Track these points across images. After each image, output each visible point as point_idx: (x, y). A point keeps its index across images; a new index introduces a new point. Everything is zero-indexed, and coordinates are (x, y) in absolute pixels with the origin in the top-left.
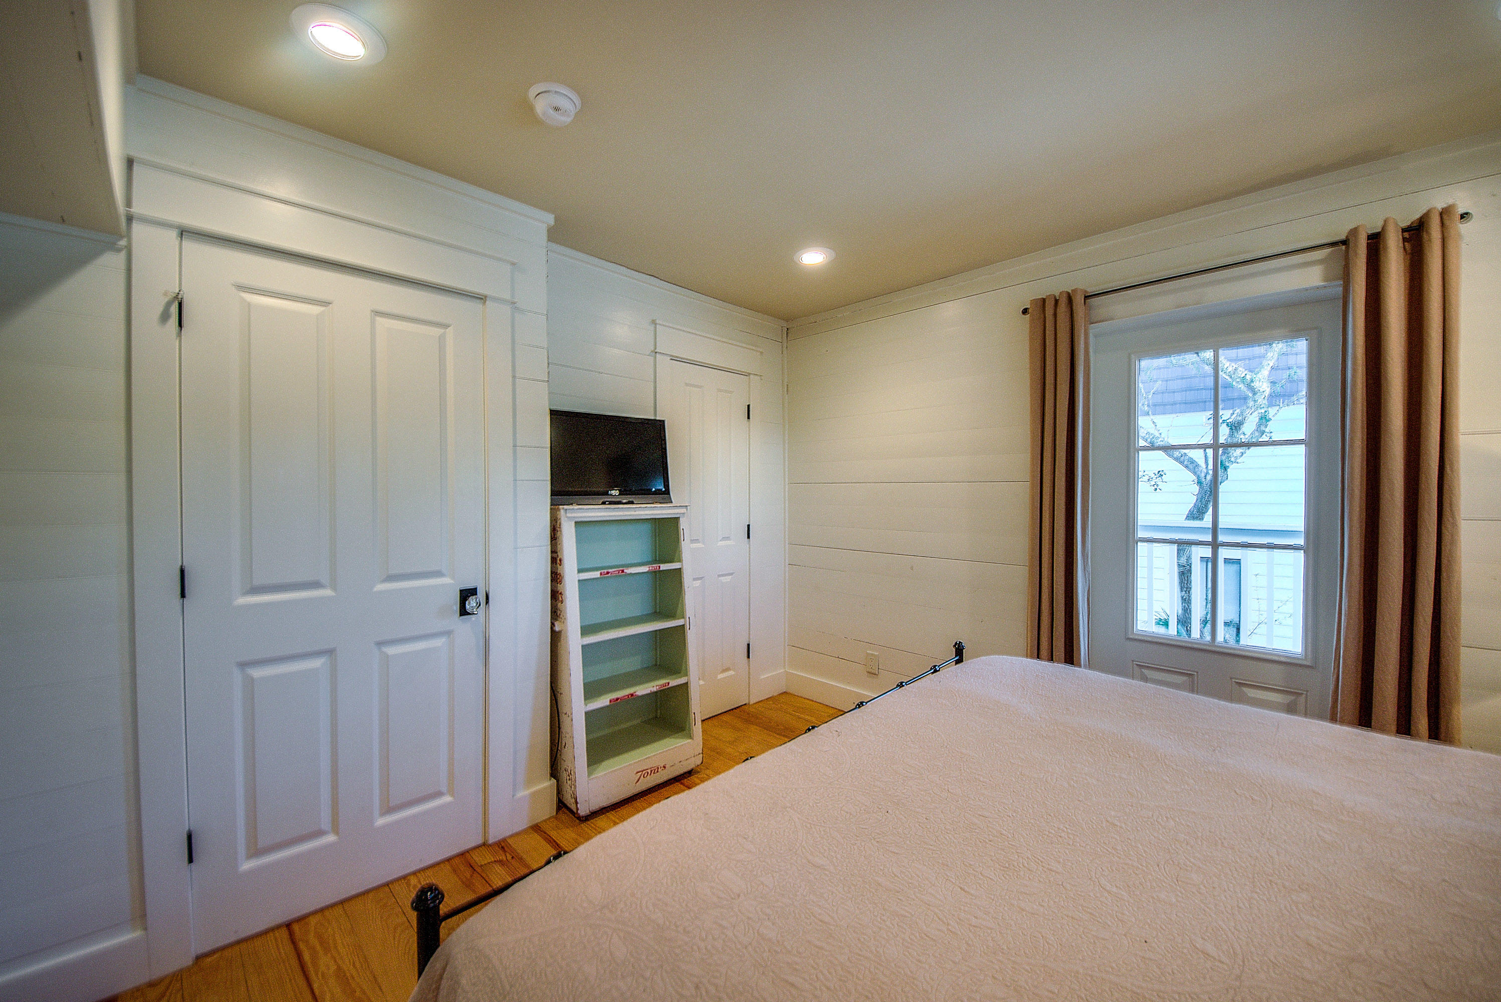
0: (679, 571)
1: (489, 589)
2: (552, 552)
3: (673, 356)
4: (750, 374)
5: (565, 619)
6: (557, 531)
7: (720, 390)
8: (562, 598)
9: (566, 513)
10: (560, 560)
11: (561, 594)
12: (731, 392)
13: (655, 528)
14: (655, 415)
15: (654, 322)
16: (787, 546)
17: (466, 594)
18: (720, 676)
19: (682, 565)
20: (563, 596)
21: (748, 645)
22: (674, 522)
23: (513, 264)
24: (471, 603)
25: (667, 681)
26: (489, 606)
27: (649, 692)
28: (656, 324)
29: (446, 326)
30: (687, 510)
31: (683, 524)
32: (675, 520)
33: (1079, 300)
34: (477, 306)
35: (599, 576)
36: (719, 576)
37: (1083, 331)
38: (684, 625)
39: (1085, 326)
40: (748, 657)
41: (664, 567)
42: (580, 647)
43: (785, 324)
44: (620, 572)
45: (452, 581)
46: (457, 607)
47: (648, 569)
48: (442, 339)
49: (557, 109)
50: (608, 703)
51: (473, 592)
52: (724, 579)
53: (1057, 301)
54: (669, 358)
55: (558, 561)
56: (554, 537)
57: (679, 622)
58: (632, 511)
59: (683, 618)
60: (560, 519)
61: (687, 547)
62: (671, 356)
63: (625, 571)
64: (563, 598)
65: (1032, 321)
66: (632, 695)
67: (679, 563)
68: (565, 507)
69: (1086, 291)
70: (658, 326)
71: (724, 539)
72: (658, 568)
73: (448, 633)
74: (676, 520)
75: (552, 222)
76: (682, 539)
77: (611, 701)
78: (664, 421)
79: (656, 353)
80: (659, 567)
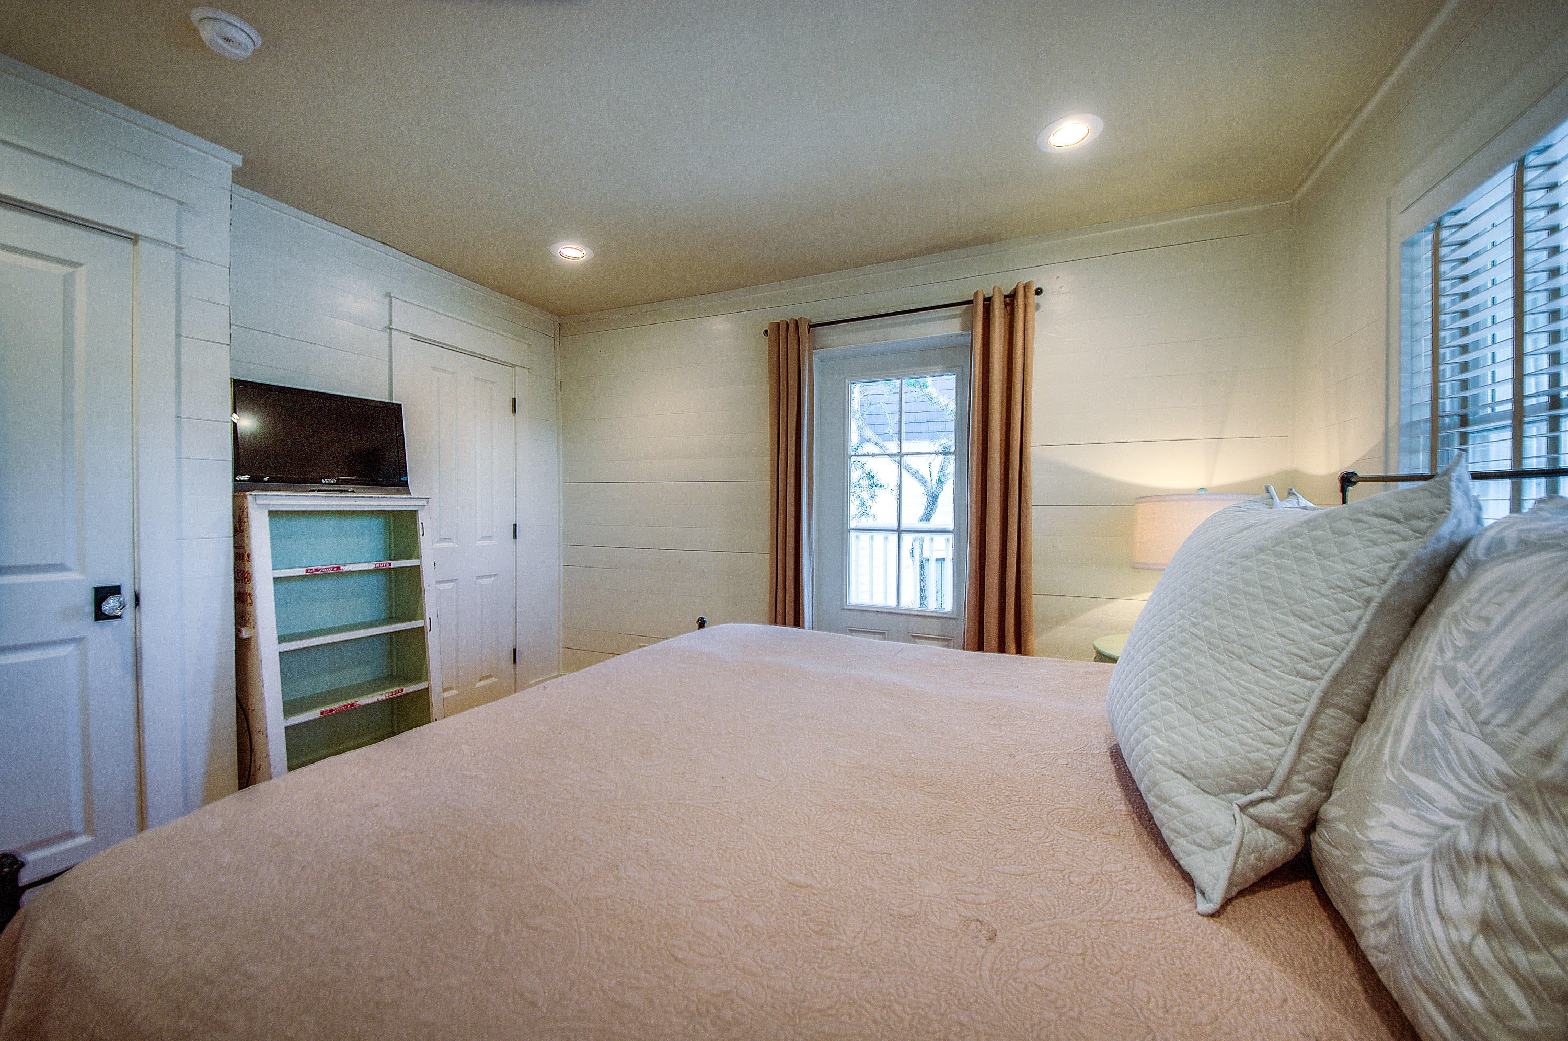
0: (417, 569)
1: (139, 586)
2: (235, 547)
3: (414, 335)
4: (515, 365)
5: (256, 623)
6: (244, 523)
7: (477, 379)
8: (251, 599)
9: (255, 500)
10: (249, 556)
11: (249, 594)
12: (493, 383)
13: (390, 523)
14: (391, 399)
15: (388, 295)
16: (562, 546)
17: (102, 594)
18: (478, 684)
19: (421, 562)
20: (252, 598)
21: (515, 650)
22: (412, 515)
23: (181, 203)
24: (110, 605)
25: (401, 688)
26: (139, 611)
27: (376, 700)
28: (391, 298)
29: (76, 265)
30: (428, 502)
31: (422, 517)
32: (413, 514)
33: (803, 328)
34: (127, 246)
35: (304, 573)
36: (478, 578)
37: (807, 354)
38: (423, 627)
39: (809, 350)
40: (515, 661)
41: (395, 564)
42: (278, 654)
43: (557, 319)
44: (335, 569)
45: (82, 577)
46: (90, 609)
47: (374, 566)
48: (68, 281)
49: (228, 40)
50: (319, 716)
51: (115, 590)
52: (484, 581)
53: (788, 326)
54: (410, 337)
55: (246, 557)
56: (240, 530)
57: (418, 624)
58: (352, 500)
59: (423, 618)
60: (247, 508)
61: (428, 544)
62: (411, 334)
63: (341, 568)
64: (253, 600)
65: (770, 341)
66: (352, 705)
67: (417, 560)
68: (254, 493)
69: (810, 321)
70: (393, 299)
71: (484, 538)
72: (388, 565)
73: (78, 640)
74: (415, 513)
75: (240, 164)
76: (421, 534)
77: (322, 713)
78: (401, 405)
79: (391, 329)
80: (390, 564)
